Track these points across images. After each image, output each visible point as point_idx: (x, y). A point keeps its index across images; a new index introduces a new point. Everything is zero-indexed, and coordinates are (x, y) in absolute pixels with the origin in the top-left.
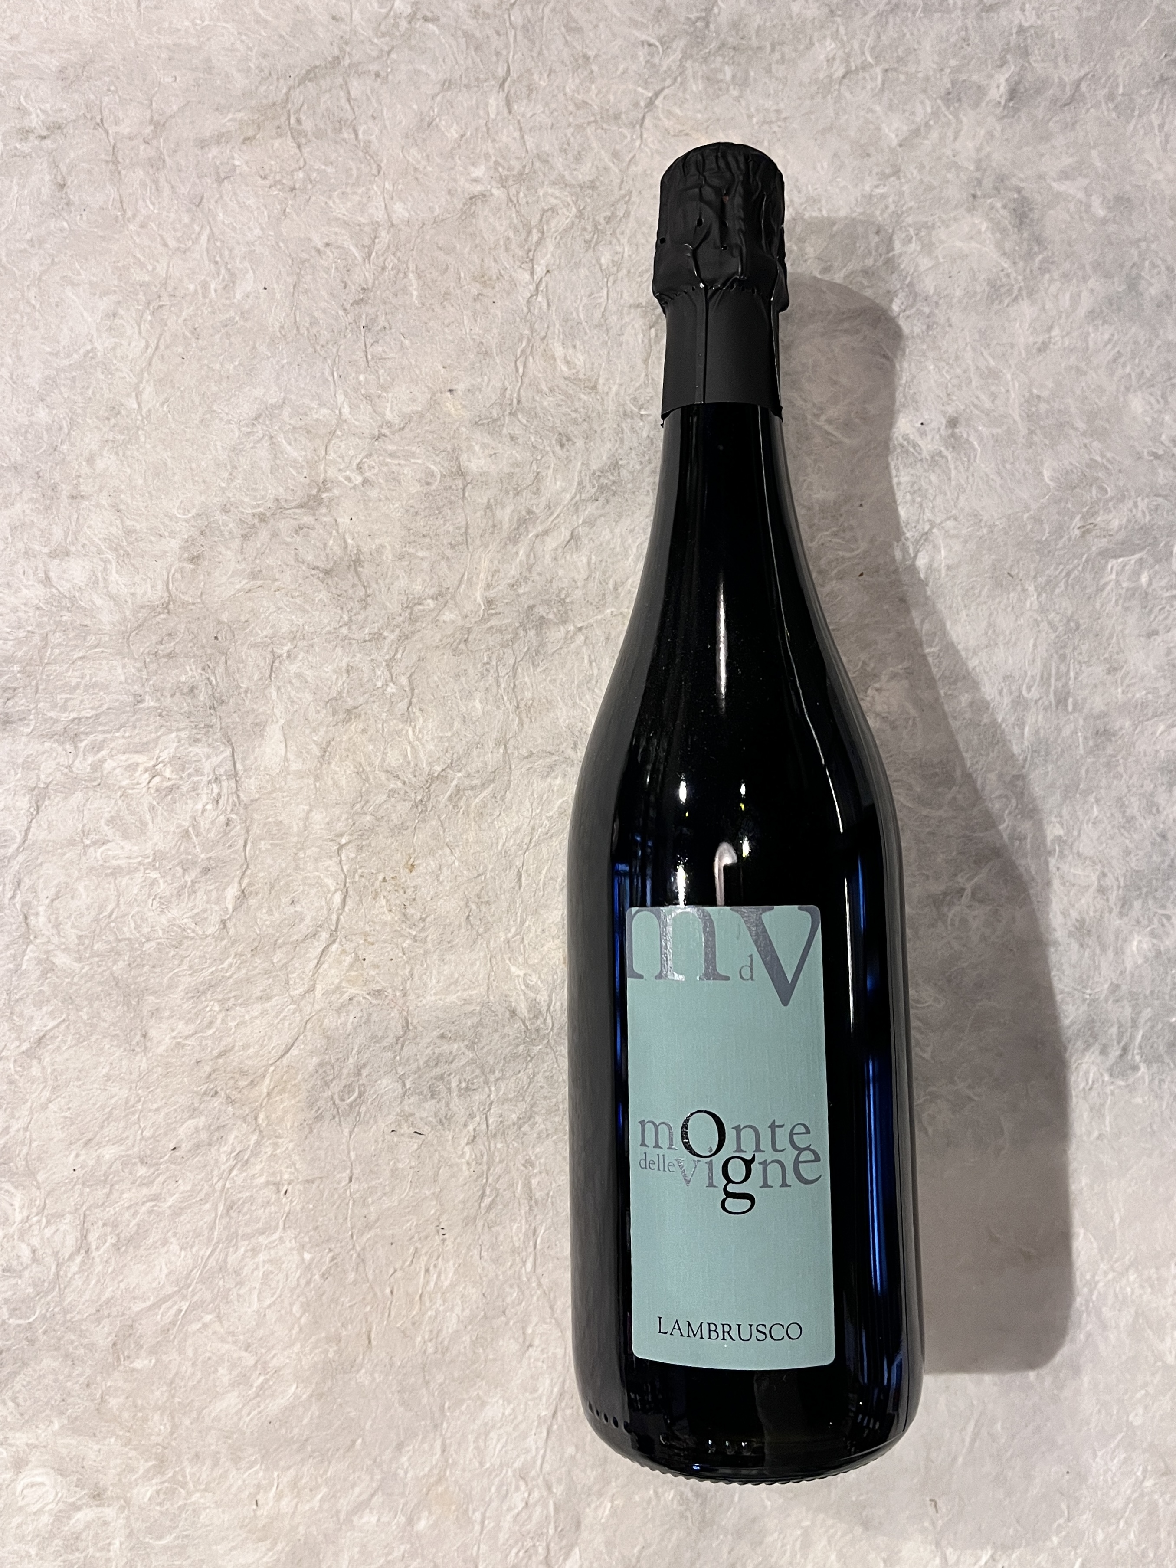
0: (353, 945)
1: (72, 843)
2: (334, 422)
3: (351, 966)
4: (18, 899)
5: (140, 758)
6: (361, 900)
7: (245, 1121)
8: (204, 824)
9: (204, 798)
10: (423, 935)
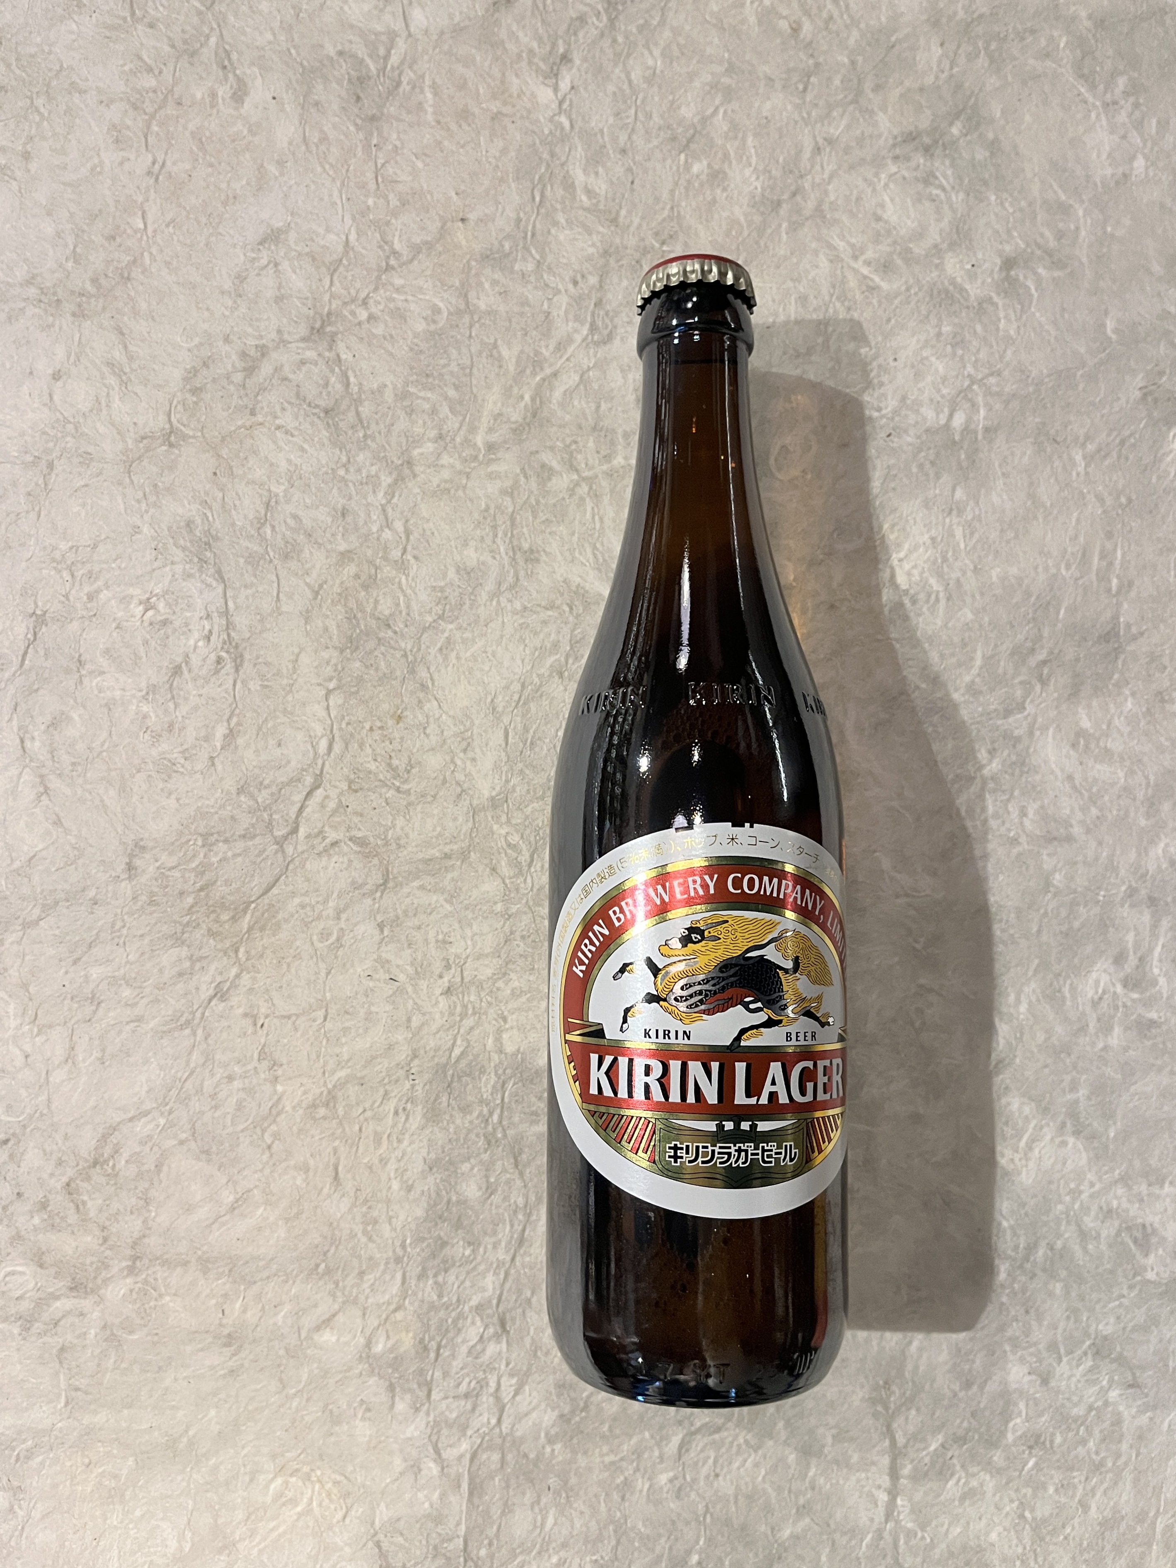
0: (338, 791)
1: (67, 671)
2: (340, 249)
3: (335, 812)
4: (15, 722)
5: (135, 591)
6: (347, 748)
7: (225, 953)
8: (195, 660)
9: (196, 635)
10: (406, 787)
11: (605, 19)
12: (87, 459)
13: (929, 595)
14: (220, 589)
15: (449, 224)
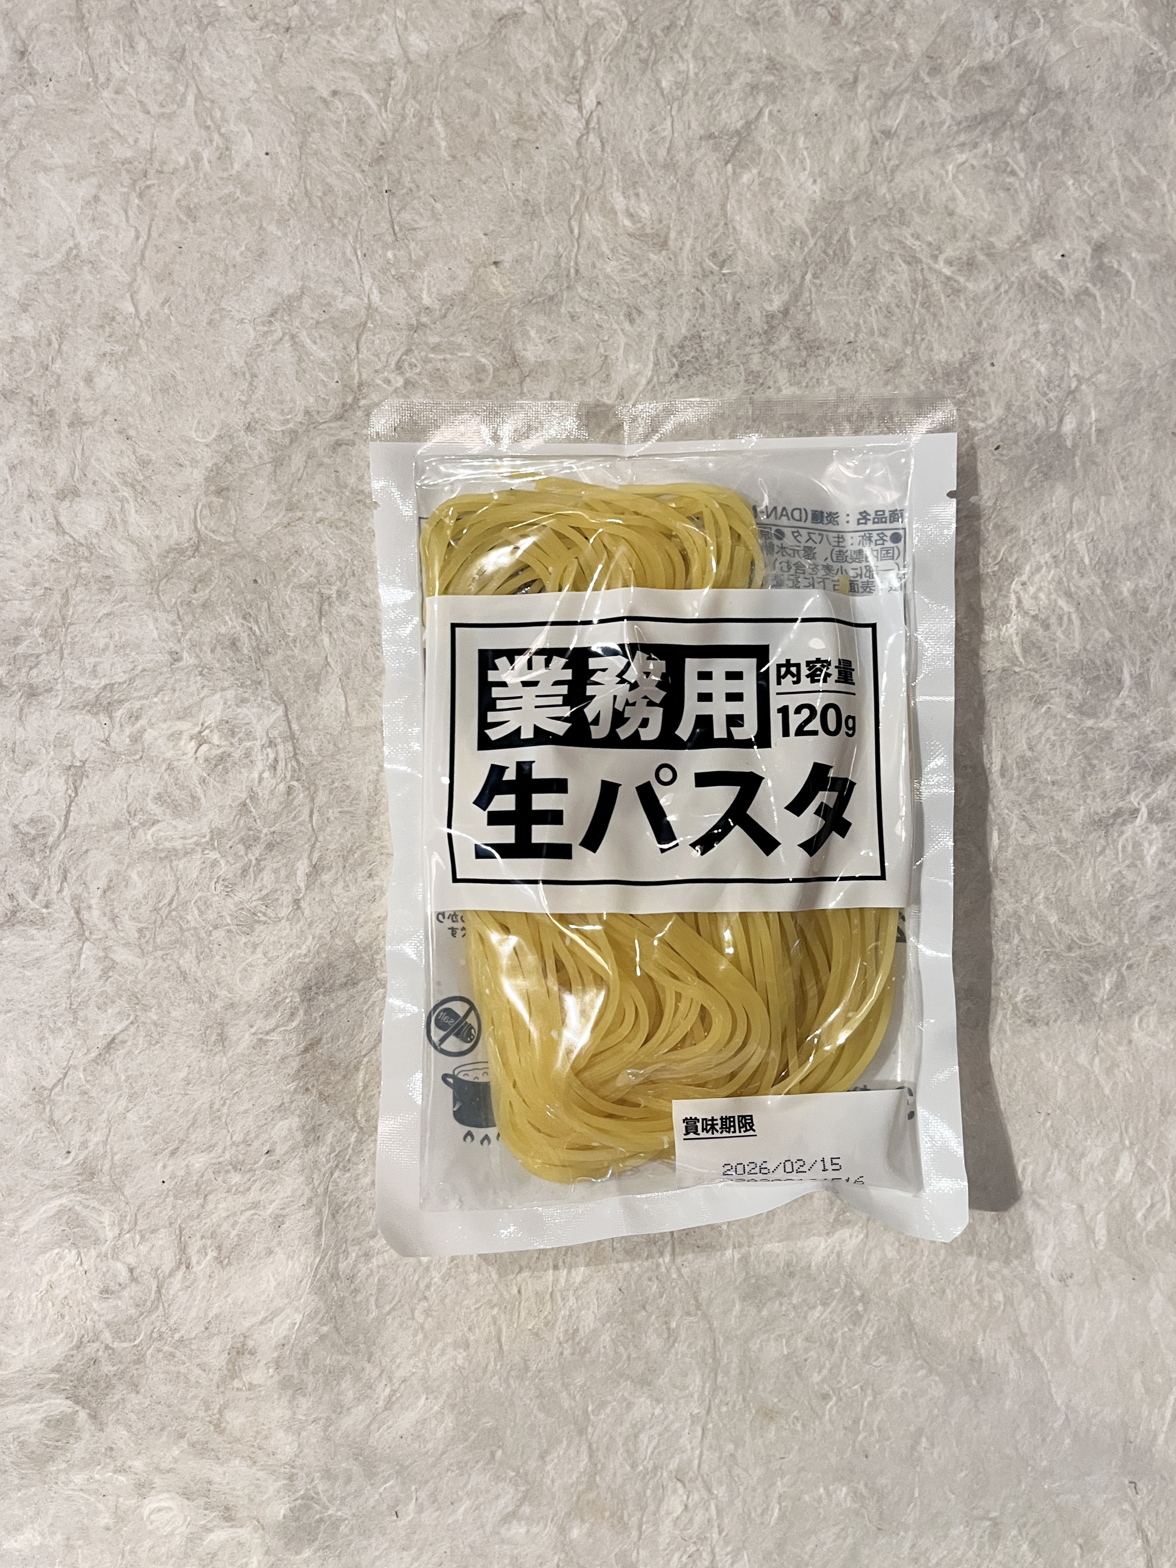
11: (625, 23)
12: (106, 584)
13: (1060, 618)
14: (280, 711)
15: (481, 270)
